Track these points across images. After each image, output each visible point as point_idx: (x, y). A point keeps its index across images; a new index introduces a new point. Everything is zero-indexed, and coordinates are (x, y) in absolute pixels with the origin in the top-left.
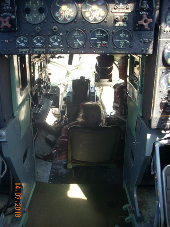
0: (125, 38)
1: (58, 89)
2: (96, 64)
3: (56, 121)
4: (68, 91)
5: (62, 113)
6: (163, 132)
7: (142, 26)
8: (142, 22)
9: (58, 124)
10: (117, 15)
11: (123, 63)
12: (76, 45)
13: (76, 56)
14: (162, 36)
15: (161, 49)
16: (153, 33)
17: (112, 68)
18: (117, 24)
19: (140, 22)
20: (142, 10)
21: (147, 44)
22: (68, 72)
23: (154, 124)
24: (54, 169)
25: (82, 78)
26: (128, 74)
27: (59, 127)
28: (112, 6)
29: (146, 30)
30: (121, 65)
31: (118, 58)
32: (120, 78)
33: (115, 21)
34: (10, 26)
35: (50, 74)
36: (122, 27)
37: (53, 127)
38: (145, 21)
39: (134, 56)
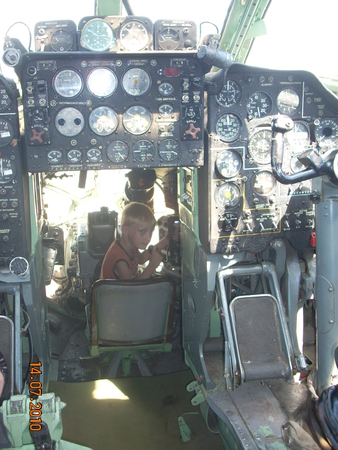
0: (172, 149)
1: (61, 232)
2: (127, 185)
3: (59, 290)
4: (79, 233)
5: (71, 273)
6: (225, 257)
7: (190, 135)
8: (189, 132)
9: (62, 293)
10: (162, 126)
11: (170, 182)
12: (117, 160)
13: (90, 174)
14: (212, 145)
15: (212, 159)
16: (202, 142)
17: (152, 191)
18: (163, 135)
19: (187, 132)
20: (189, 118)
21: (196, 155)
22: (73, 202)
23: (214, 248)
24: (64, 370)
25: (104, 209)
26: (179, 193)
27: (64, 299)
28: (155, 116)
29: (195, 140)
30: (168, 185)
31: (161, 173)
32: (168, 206)
33: (160, 132)
34: (41, 141)
35: (46, 206)
36: (168, 138)
37: (55, 300)
38: (193, 131)
39: (185, 168)
